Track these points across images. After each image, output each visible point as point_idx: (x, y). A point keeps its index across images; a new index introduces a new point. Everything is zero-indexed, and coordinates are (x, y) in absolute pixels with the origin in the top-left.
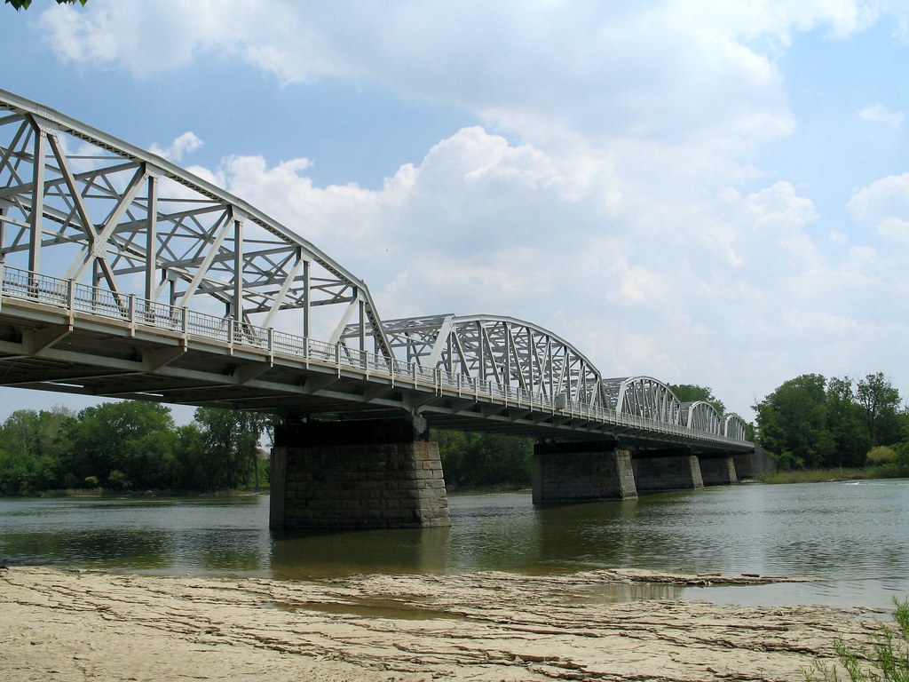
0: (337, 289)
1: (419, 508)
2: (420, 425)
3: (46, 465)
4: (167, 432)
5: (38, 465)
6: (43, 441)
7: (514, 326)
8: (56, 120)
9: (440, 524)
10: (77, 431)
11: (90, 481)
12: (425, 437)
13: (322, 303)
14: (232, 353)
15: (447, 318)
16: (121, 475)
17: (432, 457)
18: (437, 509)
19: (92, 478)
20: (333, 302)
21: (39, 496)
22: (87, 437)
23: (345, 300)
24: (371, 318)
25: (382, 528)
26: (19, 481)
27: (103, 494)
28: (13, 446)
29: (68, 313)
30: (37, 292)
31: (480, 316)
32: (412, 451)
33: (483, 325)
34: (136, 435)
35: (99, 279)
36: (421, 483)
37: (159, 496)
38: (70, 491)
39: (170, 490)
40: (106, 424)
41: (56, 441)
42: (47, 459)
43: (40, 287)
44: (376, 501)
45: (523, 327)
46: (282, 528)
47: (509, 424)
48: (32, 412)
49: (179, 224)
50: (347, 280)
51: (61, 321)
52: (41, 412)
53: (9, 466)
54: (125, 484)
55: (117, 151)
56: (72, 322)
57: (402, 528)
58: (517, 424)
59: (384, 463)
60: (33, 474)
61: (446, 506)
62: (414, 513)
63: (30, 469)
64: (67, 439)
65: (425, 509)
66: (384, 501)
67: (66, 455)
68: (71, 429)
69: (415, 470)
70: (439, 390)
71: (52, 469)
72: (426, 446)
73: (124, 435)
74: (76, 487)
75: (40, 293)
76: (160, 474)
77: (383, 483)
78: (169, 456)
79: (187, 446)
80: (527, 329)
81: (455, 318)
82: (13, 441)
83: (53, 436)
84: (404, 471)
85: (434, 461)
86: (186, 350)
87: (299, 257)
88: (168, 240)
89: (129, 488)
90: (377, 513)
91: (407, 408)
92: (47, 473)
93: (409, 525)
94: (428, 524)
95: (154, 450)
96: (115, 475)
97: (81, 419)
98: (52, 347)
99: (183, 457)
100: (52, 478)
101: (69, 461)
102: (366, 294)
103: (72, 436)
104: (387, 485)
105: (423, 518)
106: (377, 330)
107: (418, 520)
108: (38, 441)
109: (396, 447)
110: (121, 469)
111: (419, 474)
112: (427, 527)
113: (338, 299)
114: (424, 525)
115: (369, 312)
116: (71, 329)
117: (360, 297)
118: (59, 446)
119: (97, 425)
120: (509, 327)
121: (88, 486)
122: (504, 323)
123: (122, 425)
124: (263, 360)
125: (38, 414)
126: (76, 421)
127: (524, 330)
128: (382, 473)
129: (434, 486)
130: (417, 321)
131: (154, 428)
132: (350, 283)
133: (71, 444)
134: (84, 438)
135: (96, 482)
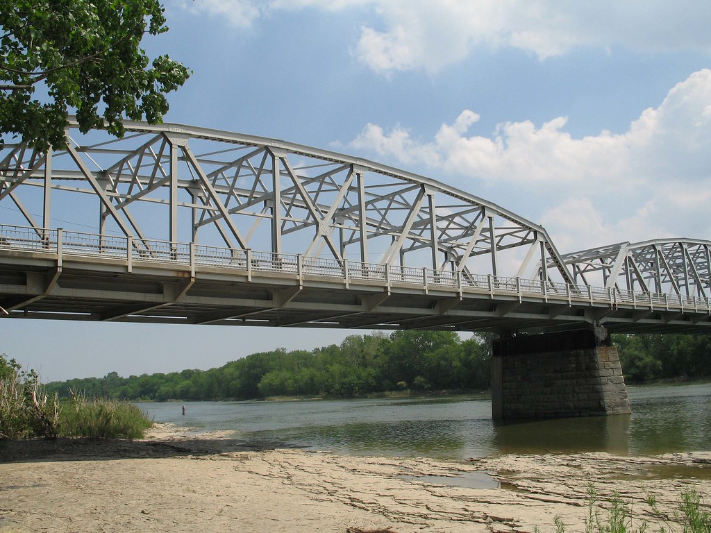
0: (523, 234)
1: (603, 399)
2: (601, 334)
3: (370, 375)
4: (455, 345)
5: (364, 374)
6: (367, 357)
7: (691, 245)
8: (285, 147)
9: (621, 412)
10: (389, 349)
11: (402, 385)
12: (607, 342)
13: (514, 246)
14: (427, 293)
15: (622, 246)
16: (422, 379)
17: (612, 358)
18: (618, 400)
19: (402, 382)
20: (522, 244)
21: (366, 397)
22: (396, 353)
23: (530, 241)
24: (552, 253)
25: (574, 416)
26: (352, 387)
27: (410, 394)
28: (347, 362)
29: (298, 277)
30: (281, 265)
31: (655, 240)
32: (595, 354)
33: (658, 248)
34: (432, 349)
35: (344, 246)
36: (604, 380)
37: (451, 394)
38: (387, 393)
39: (459, 389)
40: (410, 342)
41: (376, 357)
42: (371, 370)
43: (283, 261)
44: (570, 395)
45: (701, 245)
46: (501, 418)
47: (692, 326)
48: (358, 337)
49: (392, 201)
50: (527, 227)
51: (294, 284)
52: (365, 336)
53: (345, 376)
54: (426, 386)
55: (331, 160)
56: (301, 283)
57: (591, 416)
58: (699, 326)
59: (574, 365)
60: (361, 381)
61: (626, 397)
62: (599, 404)
63: (359, 378)
64: (383, 355)
65: (607, 400)
66: (575, 395)
67: (383, 366)
68: (385, 347)
69: (598, 370)
70: (614, 305)
71: (374, 377)
72: (606, 350)
73: (423, 350)
74: (391, 390)
75: (283, 265)
76: (451, 377)
77: (575, 381)
78: (456, 363)
79: (470, 355)
80: (705, 246)
81: (630, 245)
82: (347, 358)
83: (374, 353)
84: (589, 372)
85: (614, 362)
86: (389, 294)
87: (484, 215)
88: (386, 213)
89: (429, 389)
90: (571, 405)
91: (590, 321)
92: (371, 380)
93: (595, 413)
94: (611, 412)
95: (446, 360)
96: (419, 379)
97: (393, 339)
98: (292, 301)
99: (466, 364)
100: (374, 384)
101: (386, 371)
102: (545, 235)
103: (386, 353)
104: (577, 382)
105: (607, 408)
106: (557, 262)
107: (603, 410)
108: (364, 358)
109: (582, 352)
110: (422, 375)
111: (602, 372)
112: (610, 415)
113: (525, 242)
114: (608, 413)
115: (550, 249)
116: (301, 288)
117: (540, 238)
118: (378, 360)
119: (403, 343)
120: (685, 246)
121: (399, 389)
122: (680, 243)
123: (422, 342)
124: (454, 295)
125: (363, 338)
126: (389, 342)
127: (702, 247)
128: (573, 373)
129: (615, 381)
130: (600, 250)
131: (444, 343)
132: (530, 228)
133: (387, 358)
134: (394, 353)
135: (405, 385)
